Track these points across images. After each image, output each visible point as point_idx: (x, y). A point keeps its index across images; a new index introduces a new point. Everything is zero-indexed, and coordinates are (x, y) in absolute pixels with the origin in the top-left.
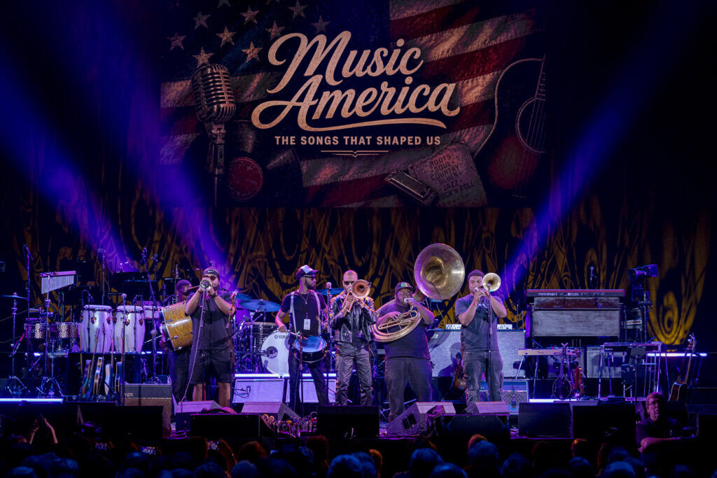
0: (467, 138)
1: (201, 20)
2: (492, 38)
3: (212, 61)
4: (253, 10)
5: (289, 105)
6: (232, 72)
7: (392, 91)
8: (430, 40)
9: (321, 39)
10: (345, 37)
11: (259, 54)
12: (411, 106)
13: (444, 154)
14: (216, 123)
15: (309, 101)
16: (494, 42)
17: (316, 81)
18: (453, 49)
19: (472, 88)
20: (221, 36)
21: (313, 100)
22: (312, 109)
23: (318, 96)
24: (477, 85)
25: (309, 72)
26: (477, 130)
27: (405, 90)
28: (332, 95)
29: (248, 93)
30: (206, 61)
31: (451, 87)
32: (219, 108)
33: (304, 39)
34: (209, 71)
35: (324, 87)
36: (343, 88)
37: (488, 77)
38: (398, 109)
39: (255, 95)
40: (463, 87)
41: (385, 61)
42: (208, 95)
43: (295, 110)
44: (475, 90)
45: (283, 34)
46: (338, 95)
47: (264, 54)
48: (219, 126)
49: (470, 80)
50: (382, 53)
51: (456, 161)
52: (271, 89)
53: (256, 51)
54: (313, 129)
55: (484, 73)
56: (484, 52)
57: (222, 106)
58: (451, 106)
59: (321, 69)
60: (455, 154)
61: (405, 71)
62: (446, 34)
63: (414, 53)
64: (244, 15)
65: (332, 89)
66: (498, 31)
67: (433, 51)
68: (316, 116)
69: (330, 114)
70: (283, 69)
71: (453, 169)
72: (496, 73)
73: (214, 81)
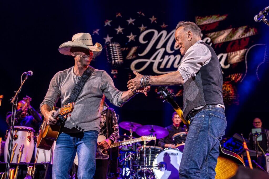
0: (233, 78)
1: (108, 23)
2: (243, 35)
3: (112, 41)
4: (133, 19)
5: (149, 61)
6: (122, 46)
8: (215, 35)
9: (164, 32)
11: (135, 38)
14: (114, 69)
15: (158, 60)
16: (243, 37)
17: (162, 51)
18: (225, 39)
19: (235, 56)
20: (117, 30)
21: (161, 59)
22: (160, 64)
23: (163, 57)
24: (237, 55)
25: (159, 46)
26: (238, 75)
28: (169, 57)
29: (129, 55)
30: (109, 41)
31: (225, 55)
32: (115, 62)
33: (156, 32)
34: (111, 45)
35: (166, 53)
36: (175, 54)
37: (242, 51)
39: (133, 56)
40: (231, 55)
42: (110, 56)
43: (152, 64)
44: (236, 57)
45: (146, 30)
46: (172, 57)
47: (137, 38)
48: (115, 70)
49: (234, 53)
51: (229, 89)
52: (140, 53)
53: (133, 37)
54: (160, 73)
55: (240, 49)
56: (239, 40)
57: (116, 61)
58: (226, 63)
59: (164, 46)
60: (228, 85)
62: (222, 32)
63: (207, 40)
64: (128, 21)
65: (169, 55)
66: (246, 31)
67: (216, 40)
68: (162, 67)
69: (169, 66)
70: (146, 45)
71: (228, 92)
72: (245, 50)
73: (113, 50)
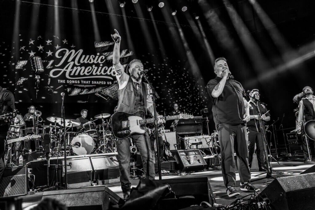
1: (32, 42)
2: (125, 55)
3: (35, 55)
4: (50, 40)
5: (63, 70)
6: (42, 59)
7: (96, 68)
8: (107, 54)
9: (73, 51)
10: (81, 51)
11: (52, 54)
12: (102, 72)
13: (113, 87)
14: (37, 75)
15: (69, 69)
16: (125, 56)
17: (72, 63)
20: (39, 47)
21: (71, 69)
22: (71, 72)
23: (73, 68)
25: (69, 60)
27: (100, 68)
28: (77, 68)
29: (48, 66)
30: (33, 55)
32: (38, 70)
33: (67, 51)
34: (34, 58)
35: (74, 65)
36: (81, 66)
38: (98, 73)
39: (51, 67)
41: (94, 59)
42: (34, 66)
43: (65, 72)
45: (60, 48)
46: (79, 68)
47: (54, 54)
48: (38, 76)
50: (93, 57)
51: (116, 89)
52: (57, 65)
53: (51, 53)
54: (71, 78)
56: (123, 58)
57: (39, 69)
59: (74, 60)
60: (116, 87)
61: (100, 62)
63: (103, 57)
64: (47, 41)
65: (77, 66)
66: (127, 53)
67: (108, 57)
68: (72, 74)
69: (77, 74)
70: (61, 59)
71: (116, 91)
72: (126, 65)
73: (36, 62)
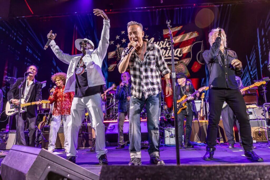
0: (184, 62)
1: (118, 37)
2: (189, 37)
3: (120, 46)
7: (165, 51)
10: (153, 39)
12: (170, 54)
13: (179, 66)
18: (180, 41)
19: (185, 49)
20: (122, 41)
24: (186, 48)
26: (187, 59)
27: (168, 51)
30: (119, 47)
31: (180, 49)
34: (120, 49)
37: (189, 47)
38: (167, 55)
40: (183, 49)
41: (163, 44)
42: (120, 55)
44: (186, 50)
49: (184, 48)
50: (162, 42)
51: (182, 67)
55: (188, 46)
56: (187, 41)
58: (180, 54)
60: (182, 65)
61: (168, 46)
62: (178, 37)
66: (191, 35)
71: (181, 69)
72: (191, 45)
73: (121, 51)
